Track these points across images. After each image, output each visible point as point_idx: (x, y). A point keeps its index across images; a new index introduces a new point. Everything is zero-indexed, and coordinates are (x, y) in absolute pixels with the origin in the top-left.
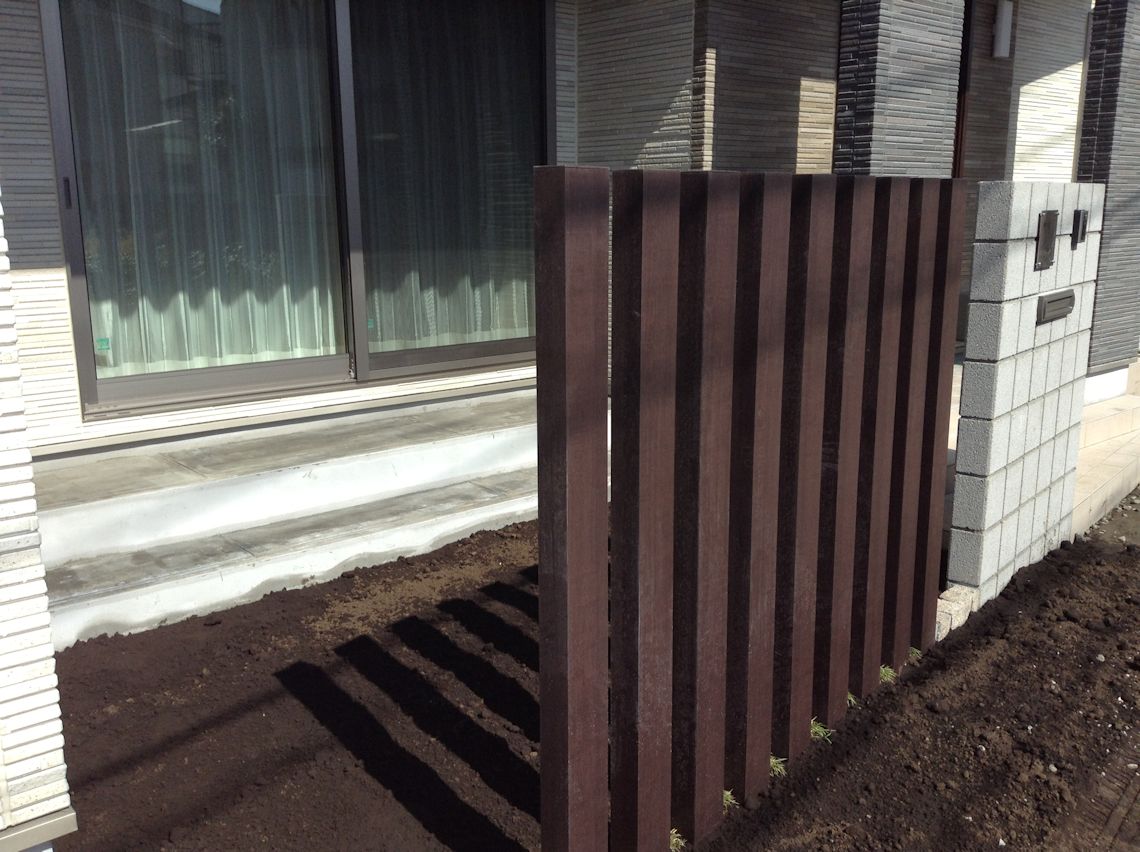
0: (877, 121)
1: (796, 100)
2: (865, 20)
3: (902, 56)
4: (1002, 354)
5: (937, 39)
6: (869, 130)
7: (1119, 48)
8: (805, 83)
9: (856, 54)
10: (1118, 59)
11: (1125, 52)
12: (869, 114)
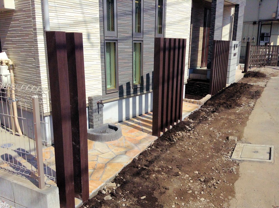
0: (215, 34)
1: (199, 30)
2: (213, 22)
3: (217, 26)
4: (231, 59)
5: (220, 24)
6: (214, 35)
7: (237, 24)
8: (200, 28)
9: (212, 26)
10: (237, 25)
11: (238, 24)
12: (214, 33)
